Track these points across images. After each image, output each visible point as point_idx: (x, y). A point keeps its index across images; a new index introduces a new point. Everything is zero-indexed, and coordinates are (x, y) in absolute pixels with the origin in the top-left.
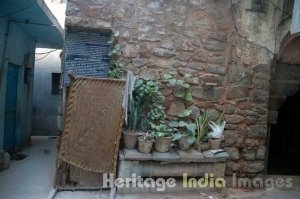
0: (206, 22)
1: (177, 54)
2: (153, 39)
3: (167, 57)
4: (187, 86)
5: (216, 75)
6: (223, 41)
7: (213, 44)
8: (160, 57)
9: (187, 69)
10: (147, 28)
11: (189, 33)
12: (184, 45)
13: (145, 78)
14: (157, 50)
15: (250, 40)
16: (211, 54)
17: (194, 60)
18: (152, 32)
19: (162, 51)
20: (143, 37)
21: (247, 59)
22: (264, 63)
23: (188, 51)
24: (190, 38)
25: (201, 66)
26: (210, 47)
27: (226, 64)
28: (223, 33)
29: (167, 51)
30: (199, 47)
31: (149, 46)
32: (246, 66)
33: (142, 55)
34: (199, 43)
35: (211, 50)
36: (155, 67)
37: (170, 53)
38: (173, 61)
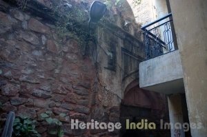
0: (76, 72)
1: (53, 96)
2: (34, 81)
3: (44, 98)
4: (61, 124)
5: (82, 114)
6: (88, 88)
7: (81, 90)
8: (38, 97)
9: (60, 109)
10: (29, 71)
11: (64, 80)
12: (59, 89)
13: (22, 117)
14: (36, 91)
15: (107, 88)
16: (80, 97)
17: (66, 101)
18: (33, 75)
19: (40, 93)
20: (24, 78)
21: (106, 103)
22: (116, 105)
23: (62, 94)
24: (64, 83)
25: (71, 107)
26: (79, 92)
27: (90, 106)
28: (88, 82)
29: (45, 93)
30: (70, 91)
31: (29, 87)
32: (105, 107)
33: (21, 95)
34: (70, 88)
35: (79, 94)
36: (33, 106)
37: (47, 94)
38: (49, 102)
